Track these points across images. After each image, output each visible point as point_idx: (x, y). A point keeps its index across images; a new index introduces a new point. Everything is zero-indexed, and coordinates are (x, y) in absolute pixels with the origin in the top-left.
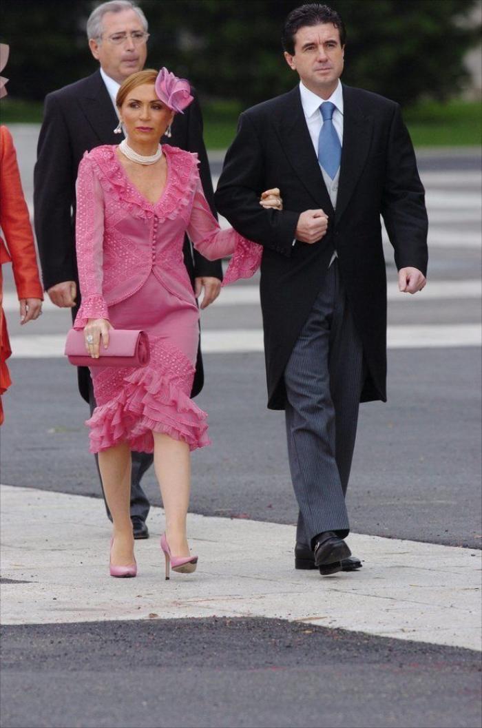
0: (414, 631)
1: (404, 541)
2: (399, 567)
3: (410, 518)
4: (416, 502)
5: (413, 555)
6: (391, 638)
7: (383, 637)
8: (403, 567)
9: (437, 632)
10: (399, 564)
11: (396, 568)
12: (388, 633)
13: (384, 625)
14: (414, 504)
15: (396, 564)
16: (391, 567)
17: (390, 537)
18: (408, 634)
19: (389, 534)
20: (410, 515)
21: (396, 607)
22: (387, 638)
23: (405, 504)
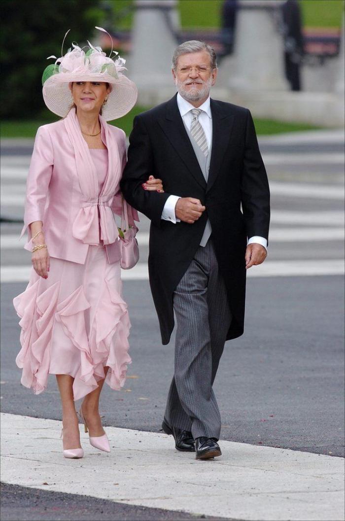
0: (55, 484)
1: (47, 420)
2: (44, 438)
3: (51, 403)
4: (55, 392)
5: (53, 430)
6: (38, 489)
7: (32, 489)
8: (46, 438)
9: (72, 485)
10: (44, 437)
11: (42, 439)
12: (36, 485)
13: (33, 480)
14: (53, 394)
15: (41, 437)
16: (38, 438)
17: (37, 417)
18: (51, 486)
19: (36, 415)
20: (50, 401)
21: (42, 467)
22: (35, 489)
23: (47, 393)
